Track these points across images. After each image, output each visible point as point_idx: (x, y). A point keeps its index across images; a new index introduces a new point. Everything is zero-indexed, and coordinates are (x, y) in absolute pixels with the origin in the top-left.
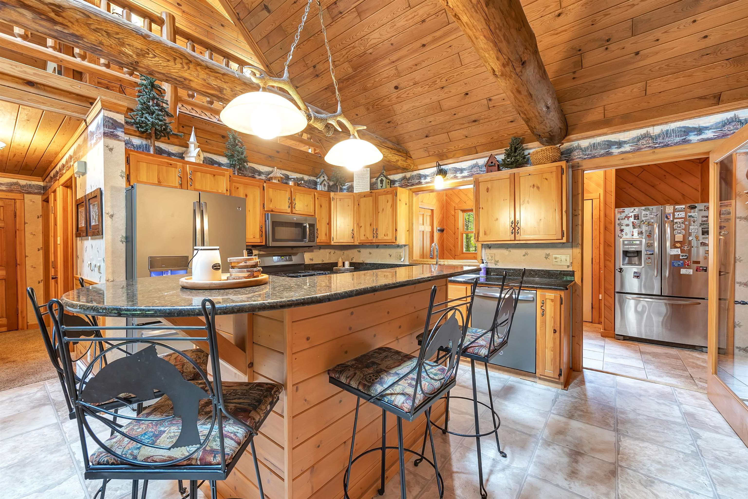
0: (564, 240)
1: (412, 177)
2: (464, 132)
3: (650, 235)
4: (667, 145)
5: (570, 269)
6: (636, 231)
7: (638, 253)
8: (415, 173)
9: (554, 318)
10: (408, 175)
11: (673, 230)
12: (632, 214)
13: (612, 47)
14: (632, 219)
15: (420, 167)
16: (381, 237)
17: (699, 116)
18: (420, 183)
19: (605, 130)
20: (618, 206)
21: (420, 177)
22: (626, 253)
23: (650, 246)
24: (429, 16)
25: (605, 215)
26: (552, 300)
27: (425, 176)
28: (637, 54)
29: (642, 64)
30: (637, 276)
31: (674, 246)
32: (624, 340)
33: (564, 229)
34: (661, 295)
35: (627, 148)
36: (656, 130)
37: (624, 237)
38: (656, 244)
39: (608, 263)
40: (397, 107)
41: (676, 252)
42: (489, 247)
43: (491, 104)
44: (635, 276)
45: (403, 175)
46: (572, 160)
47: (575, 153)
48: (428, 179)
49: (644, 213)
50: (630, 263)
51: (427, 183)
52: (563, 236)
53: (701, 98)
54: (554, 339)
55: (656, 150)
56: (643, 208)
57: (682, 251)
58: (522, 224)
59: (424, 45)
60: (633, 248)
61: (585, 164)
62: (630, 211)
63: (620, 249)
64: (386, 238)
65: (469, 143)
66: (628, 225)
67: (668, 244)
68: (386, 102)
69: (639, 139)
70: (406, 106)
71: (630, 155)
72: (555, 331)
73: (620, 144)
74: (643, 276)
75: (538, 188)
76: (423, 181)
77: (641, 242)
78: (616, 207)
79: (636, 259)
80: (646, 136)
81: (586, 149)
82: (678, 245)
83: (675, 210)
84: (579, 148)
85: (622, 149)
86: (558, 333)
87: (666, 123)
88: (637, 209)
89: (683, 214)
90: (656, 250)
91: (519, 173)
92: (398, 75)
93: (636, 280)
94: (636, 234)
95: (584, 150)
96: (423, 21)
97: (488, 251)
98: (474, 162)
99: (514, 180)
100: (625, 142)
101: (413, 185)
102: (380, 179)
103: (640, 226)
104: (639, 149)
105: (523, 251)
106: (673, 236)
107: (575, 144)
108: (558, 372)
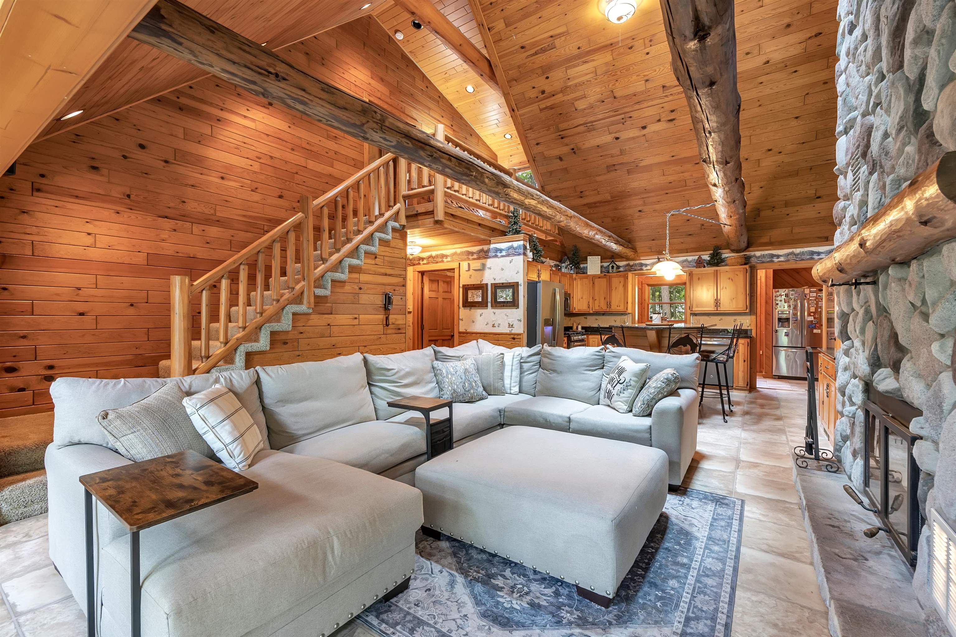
0: (748, 311)
1: (635, 265)
2: (682, 240)
3: (795, 308)
4: (803, 260)
5: (749, 328)
6: (786, 305)
7: (788, 320)
8: (637, 262)
9: (744, 354)
10: (632, 263)
11: (809, 304)
12: (784, 293)
13: (775, 210)
14: (784, 297)
15: (642, 258)
16: (614, 308)
17: (819, 246)
18: (642, 269)
19: (770, 248)
20: (774, 287)
21: (642, 265)
22: (780, 320)
23: (795, 315)
24: (675, 181)
25: (766, 294)
26: (743, 344)
27: (646, 265)
28: (788, 215)
29: (790, 219)
30: (787, 335)
31: (809, 315)
32: (779, 378)
33: (748, 304)
34: (802, 347)
35: (782, 259)
36: (797, 251)
37: (779, 308)
38: (799, 314)
39: (768, 326)
40: (636, 221)
41: (811, 318)
42: (695, 315)
43: (703, 227)
44: (785, 335)
45: (627, 262)
46: (751, 263)
47: (753, 259)
48: (649, 267)
49: (791, 293)
50: (782, 326)
51: (647, 270)
52: (747, 308)
53: (819, 238)
54: (744, 365)
55: (798, 262)
56: (791, 289)
57: (815, 318)
58: (722, 301)
59: (667, 193)
60: (784, 316)
61: (758, 266)
62: (783, 292)
63: (776, 317)
64: (618, 308)
65: (683, 246)
66: (781, 301)
67: (806, 314)
68: (629, 218)
69: (788, 254)
70: (643, 222)
71: (784, 263)
72: (744, 361)
73: (778, 256)
74: (790, 335)
75: (732, 280)
76: (644, 268)
77: (789, 312)
78: (774, 288)
79: (786, 323)
80: (792, 253)
81: (759, 257)
82: (812, 314)
83: (811, 292)
84: (755, 256)
85: (779, 260)
86: (746, 362)
87: (802, 248)
88: (787, 290)
89: (815, 294)
90: (799, 318)
91: (720, 270)
92: (645, 204)
93: (786, 337)
94: (786, 307)
95: (758, 258)
96: (670, 183)
97: (695, 317)
98: (685, 258)
99: (716, 273)
100: (781, 256)
101: (635, 270)
102: (611, 265)
103: (789, 302)
104: (788, 260)
105: (719, 318)
106: (809, 308)
107: (752, 253)
108: (746, 383)
